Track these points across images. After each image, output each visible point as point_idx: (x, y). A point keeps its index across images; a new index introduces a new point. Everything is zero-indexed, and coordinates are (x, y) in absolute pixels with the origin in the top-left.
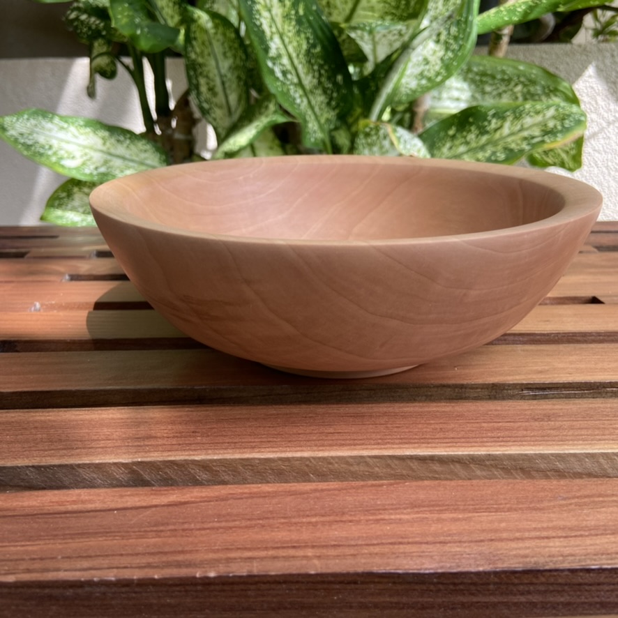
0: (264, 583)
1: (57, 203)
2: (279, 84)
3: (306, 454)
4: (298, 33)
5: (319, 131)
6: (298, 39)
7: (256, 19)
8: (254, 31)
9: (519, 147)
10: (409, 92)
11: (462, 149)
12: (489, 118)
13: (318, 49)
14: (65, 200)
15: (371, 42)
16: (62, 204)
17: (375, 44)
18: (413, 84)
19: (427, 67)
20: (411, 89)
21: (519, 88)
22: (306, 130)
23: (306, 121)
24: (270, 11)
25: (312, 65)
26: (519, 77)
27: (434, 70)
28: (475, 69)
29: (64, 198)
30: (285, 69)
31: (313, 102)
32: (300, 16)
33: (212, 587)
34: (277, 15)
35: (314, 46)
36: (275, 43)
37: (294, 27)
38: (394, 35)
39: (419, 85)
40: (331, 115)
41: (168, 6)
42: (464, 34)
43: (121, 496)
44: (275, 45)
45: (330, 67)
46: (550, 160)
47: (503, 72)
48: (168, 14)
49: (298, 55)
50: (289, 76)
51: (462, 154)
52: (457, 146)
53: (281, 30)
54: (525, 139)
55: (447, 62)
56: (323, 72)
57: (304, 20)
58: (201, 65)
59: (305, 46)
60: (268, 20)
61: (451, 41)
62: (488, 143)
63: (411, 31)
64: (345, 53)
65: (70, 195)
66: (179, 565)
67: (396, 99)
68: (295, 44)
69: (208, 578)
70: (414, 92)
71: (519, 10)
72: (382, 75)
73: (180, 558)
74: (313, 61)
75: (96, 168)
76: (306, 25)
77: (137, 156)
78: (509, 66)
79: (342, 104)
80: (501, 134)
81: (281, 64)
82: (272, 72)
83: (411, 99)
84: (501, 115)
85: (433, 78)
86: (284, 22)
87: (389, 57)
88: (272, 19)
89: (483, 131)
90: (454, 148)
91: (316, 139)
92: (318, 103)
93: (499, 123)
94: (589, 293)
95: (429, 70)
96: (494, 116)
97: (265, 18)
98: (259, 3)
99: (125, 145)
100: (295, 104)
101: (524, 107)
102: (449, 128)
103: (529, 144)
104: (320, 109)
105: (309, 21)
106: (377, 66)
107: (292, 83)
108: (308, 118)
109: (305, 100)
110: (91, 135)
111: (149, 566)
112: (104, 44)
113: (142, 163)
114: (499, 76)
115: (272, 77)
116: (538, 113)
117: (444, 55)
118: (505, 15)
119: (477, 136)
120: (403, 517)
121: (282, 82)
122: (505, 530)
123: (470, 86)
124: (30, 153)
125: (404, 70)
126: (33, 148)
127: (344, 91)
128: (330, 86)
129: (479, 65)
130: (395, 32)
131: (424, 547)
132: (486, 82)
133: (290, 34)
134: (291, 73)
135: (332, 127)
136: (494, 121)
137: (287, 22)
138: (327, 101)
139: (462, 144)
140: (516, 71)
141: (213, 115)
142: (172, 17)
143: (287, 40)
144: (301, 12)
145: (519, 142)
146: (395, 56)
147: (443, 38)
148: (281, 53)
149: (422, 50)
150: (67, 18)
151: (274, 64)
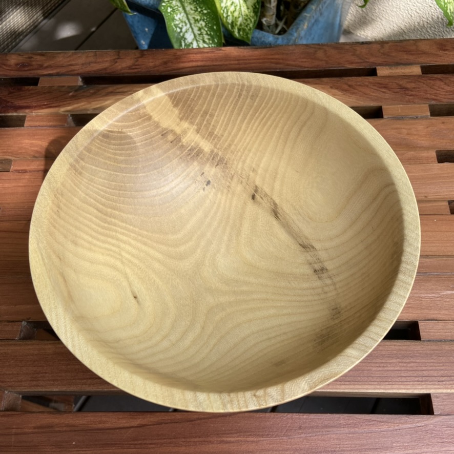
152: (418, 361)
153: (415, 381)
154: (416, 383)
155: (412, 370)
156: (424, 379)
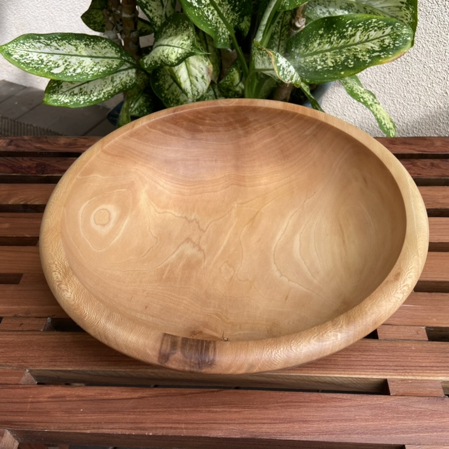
2: (196, 10)
5: (226, 31)
12: (347, 26)
22: (218, 35)
29: (55, 87)
40: (235, 16)
51: (327, 51)
52: (324, 44)
62: (346, 46)
65: (59, 85)
77: (100, 52)
80: (354, 41)
84: (355, 25)
89: (342, 36)
91: (224, 39)
92: (226, 10)
93: (354, 32)
96: (350, 24)
100: (209, 20)
102: (320, 29)
104: (227, 14)
109: (216, 12)
110: (67, 45)
115: (191, 8)
119: (338, 39)
121: (198, 8)
126: (31, 65)
138: (232, 7)
139: (327, 42)
145: (364, 53)
152: (376, 354)
153: (374, 369)
154: (375, 370)
155: (371, 361)
156: (381, 367)
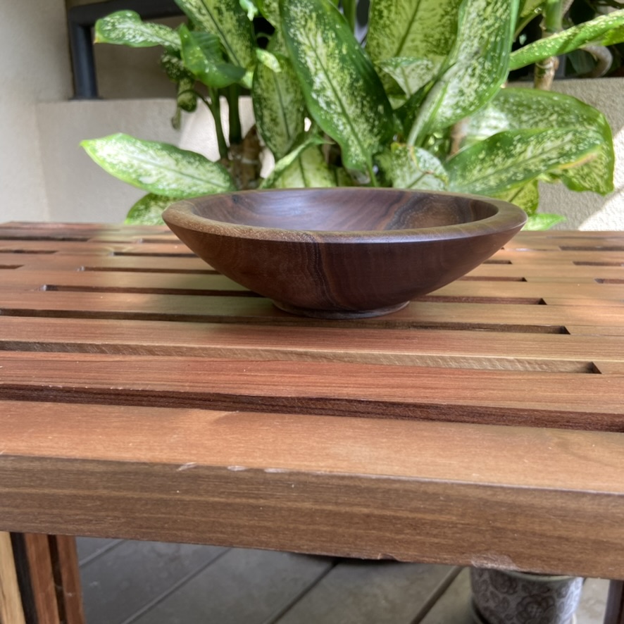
0: (152, 397)
1: (136, 213)
2: (322, 112)
3: (218, 346)
4: (342, 69)
5: (361, 155)
6: (342, 74)
7: (301, 58)
8: (300, 68)
9: (536, 168)
10: (444, 120)
11: (490, 171)
12: (515, 143)
13: (361, 83)
14: (143, 211)
15: (402, 76)
16: (141, 215)
17: (406, 78)
18: (449, 113)
19: (463, 98)
20: (446, 118)
21: (554, 117)
22: (349, 153)
23: (347, 146)
24: (315, 51)
25: (355, 97)
26: (553, 107)
27: (469, 101)
28: (512, 100)
29: (142, 210)
30: (328, 100)
31: (357, 130)
32: (343, 55)
33: (121, 397)
34: (321, 54)
35: (357, 80)
36: (320, 78)
37: (338, 65)
38: (422, 69)
39: (454, 114)
40: (375, 140)
41: (241, 49)
42: (497, 68)
43: (86, 357)
44: (319, 79)
45: (372, 98)
46: (587, 185)
47: (538, 103)
48: (241, 57)
49: (342, 89)
50: (333, 106)
51: (490, 175)
52: (486, 169)
53: (325, 67)
54: (543, 161)
55: (480, 93)
56: (365, 102)
57: (347, 58)
58: (265, 99)
59: (348, 81)
60: (313, 59)
61: (486, 75)
62: (514, 165)
63: (438, 66)
64: (386, 87)
65: (147, 207)
66: (103, 384)
67: (433, 126)
68: (339, 79)
69: (117, 390)
70: (448, 120)
71: (549, 46)
72: (418, 105)
73: (106, 381)
74: (356, 93)
75: (168, 185)
76: (349, 62)
77: (205, 175)
78: (543, 96)
79: (383, 131)
80: (524, 157)
81: (324, 96)
82: (316, 102)
83: (446, 126)
84: (525, 140)
85: (467, 108)
86: (328, 60)
87: (422, 89)
88: (317, 57)
89: (509, 155)
90: (483, 170)
91: (357, 161)
92: (362, 130)
93: (524, 148)
94: (521, 275)
95: (464, 101)
96: (519, 141)
97: (310, 57)
98: (305, 44)
99: (195, 166)
100: (338, 130)
101: (547, 133)
102: (480, 152)
103: (545, 166)
104: (363, 135)
105: (352, 59)
106: (412, 96)
107: (335, 112)
108: (350, 143)
109: (348, 128)
110: (167, 157)
111: (85, 383)
112: (189, 83)
113: (208, 182)
114: (534, 107)
115: (316, 107)
116: (557, 138)
117: (479, 87)
118: (536, 51)
119: (504, 159)
120: (259, 374)
121: (326, 111)
122: (320, 383)
123: (507, 115)
124: (114, 170)
125: (441, 100)
126: (117, 167)
127: (385, 120)
128: (372, 115)
129: (516, 96)
130: (422, 67)
131: (260, 386)
132: (523, 112)
133: (334, 71)
134: (335, 104)
135: (375, 151)
136: (519, 145)
137: (331, 60)
138: (369, 128)
139: (490, 166)
140: (550, 102)
141: (274, 142)
142: (244, 59)
143: (331, 76)
144: (344, 51)
145: (537, 163)
146: (427, 88)
147: (478, 72)
148: (325, 86)
149: (458, 83)
150: (161, 61)
151: (318, 96)
